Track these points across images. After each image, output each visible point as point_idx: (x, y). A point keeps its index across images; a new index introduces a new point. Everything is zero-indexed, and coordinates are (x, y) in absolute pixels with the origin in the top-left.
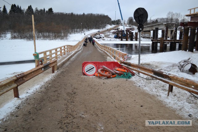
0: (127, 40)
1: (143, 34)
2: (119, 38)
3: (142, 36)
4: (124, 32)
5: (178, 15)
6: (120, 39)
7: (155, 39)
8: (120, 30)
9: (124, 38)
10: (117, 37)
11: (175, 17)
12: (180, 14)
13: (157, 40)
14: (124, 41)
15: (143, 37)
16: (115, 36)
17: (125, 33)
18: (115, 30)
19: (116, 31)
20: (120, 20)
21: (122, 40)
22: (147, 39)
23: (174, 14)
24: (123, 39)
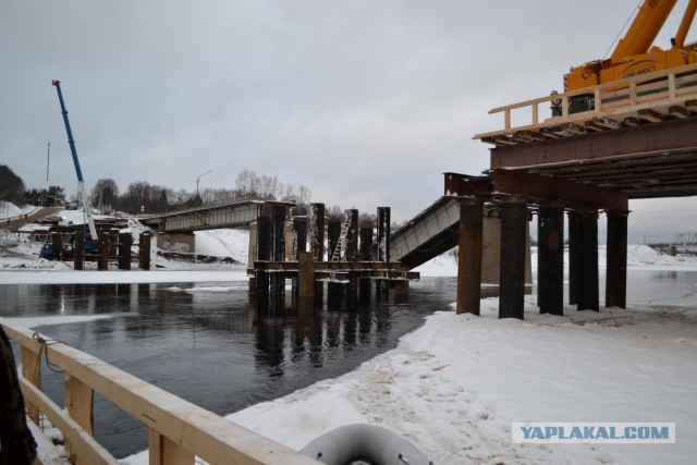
0: (102, 267)
1: (166, 244)
2: (66, 257)
3: (163, 251)
4: (88, 231)
5: (272, 183)
6: (72, 263)
7: (272, 260)
8: (65, 223)
9: (88, 259)
10: (53, 253)
11: (261, 190)
12: (278, 182)
13: (286, 265)
14: (91, 269)
15: (167, 256)
16: (44, 249)
17: (94, 236)
18: (44, 223)
19: (47, 228)
20: (58, 189)
21: (79, 267)
22: (185, 265)
23: (258, 180)
24: (86, 264)
